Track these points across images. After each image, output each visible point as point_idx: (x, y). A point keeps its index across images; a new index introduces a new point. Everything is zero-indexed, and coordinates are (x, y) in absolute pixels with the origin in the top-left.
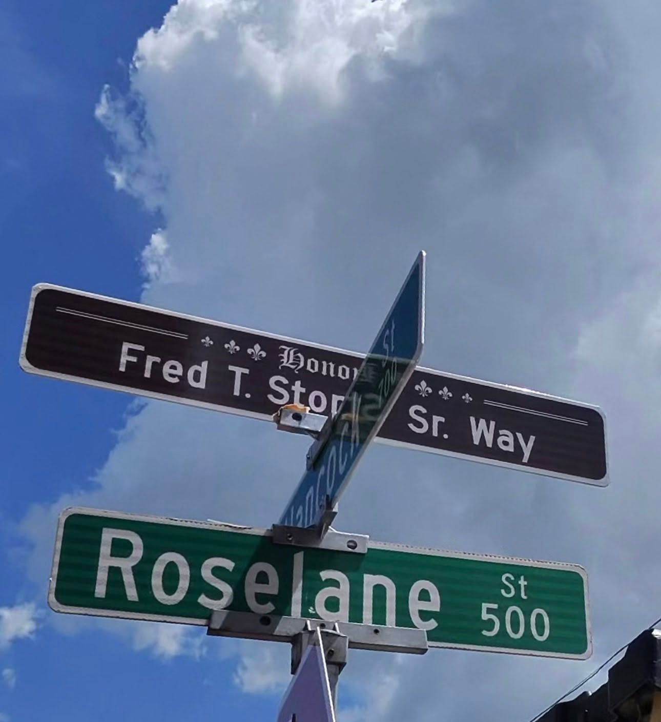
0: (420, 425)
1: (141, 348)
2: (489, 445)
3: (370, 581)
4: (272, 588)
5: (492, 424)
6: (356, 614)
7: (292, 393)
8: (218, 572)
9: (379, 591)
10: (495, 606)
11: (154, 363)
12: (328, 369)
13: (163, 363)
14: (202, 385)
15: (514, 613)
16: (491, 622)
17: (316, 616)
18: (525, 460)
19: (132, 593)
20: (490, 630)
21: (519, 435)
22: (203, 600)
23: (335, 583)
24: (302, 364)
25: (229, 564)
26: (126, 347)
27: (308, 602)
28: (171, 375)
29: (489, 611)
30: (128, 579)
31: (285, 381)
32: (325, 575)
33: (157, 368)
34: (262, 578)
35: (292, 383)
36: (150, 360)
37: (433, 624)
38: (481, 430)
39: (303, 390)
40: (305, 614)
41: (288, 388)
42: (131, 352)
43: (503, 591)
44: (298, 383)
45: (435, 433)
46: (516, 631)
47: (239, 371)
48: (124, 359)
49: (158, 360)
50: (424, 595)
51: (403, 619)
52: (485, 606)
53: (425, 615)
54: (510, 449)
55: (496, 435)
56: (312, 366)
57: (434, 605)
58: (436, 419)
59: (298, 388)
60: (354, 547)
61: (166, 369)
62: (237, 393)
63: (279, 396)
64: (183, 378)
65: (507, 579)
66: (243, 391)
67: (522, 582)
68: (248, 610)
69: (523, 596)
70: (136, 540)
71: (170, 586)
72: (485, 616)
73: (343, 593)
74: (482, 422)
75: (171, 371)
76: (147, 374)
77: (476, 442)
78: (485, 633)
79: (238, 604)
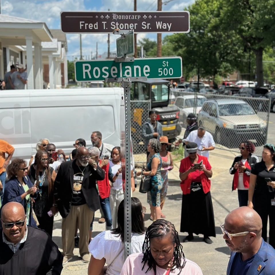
0: (144, 27)
1: (84, 22)
2: (161, 28)
3: (135, 67)
4: (116, 72)
5: (161, 22)
6: (133, 75)
7: (116, 26)
8: (105, 70)
9: (137, 69)
10: (161, 69)
11: (87, 25)
12: (123, 17)
13: (89, 25)
14: (97, 28)
15: (166, 70)
16: (161, 72)
17: (125, 77)
18: (169, 30)
19: (90, 77)
20: (160, 74)
21: (168, 24)
22: (103, 76)
23: (128, 69)
24: (117, 18)
25: (107, 68)
26: (81, 22)
27: (123, 73)
28: (91, 27)
29: (160, 70)
30: (89, 74)
31: (114, 23)
32: (126, 67)
33: (88, 26)
34: (114, 70)
35: (116, 23)
36: (86, 24)
37: (148, 75)
38: (159, 25)
39: (118, 24)
40: (123, 76)
41: (115, 24)
42: (82, 24)
43: (163, 65)
44: (117, 23)
45: (148, 28)
46: (166, 74)
47: (104, 23)
48: (81, 25)
49: (87, 24)
50: (147, 69)
51: (143, 75)
52: (159, 69)
53: (147, 73)
54: (166, 28)
55: (162, 25)
56: (120, 17)
57: (149, 70)
58: (148, 24)
59: (117, 24)
60: (132, 60)
61: (89, 26)
62: (104, 28)
63: (113, 27)
64: (93, 28)
65: (164, 62)
66: (106, 28)
67: (167, 63)
68: (112, 77)
69: (167, 66)
70: (89, 65)
71: (97, 75)
72: (159, 71)
73: (130, 71)
74: (159, 22)
75: (91, 26)
76: (86, 28)
77: (158, 28)
78: (159, 75)
79: (110, 76)
